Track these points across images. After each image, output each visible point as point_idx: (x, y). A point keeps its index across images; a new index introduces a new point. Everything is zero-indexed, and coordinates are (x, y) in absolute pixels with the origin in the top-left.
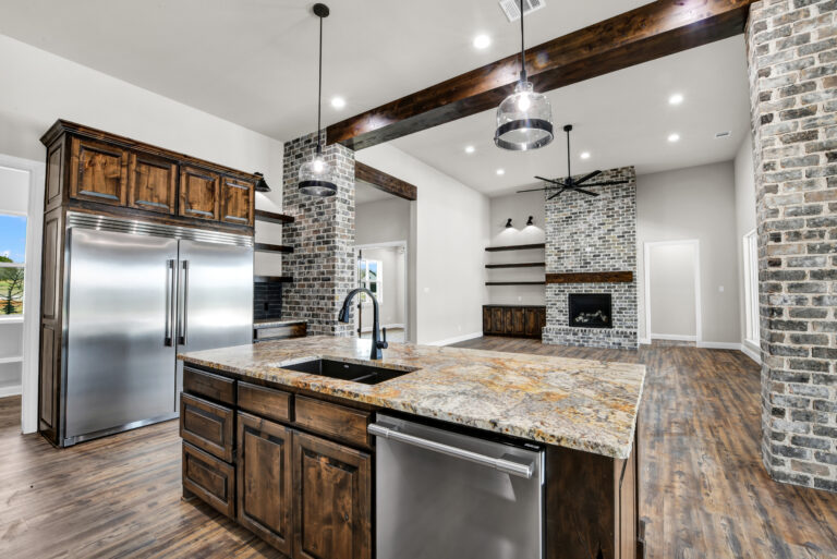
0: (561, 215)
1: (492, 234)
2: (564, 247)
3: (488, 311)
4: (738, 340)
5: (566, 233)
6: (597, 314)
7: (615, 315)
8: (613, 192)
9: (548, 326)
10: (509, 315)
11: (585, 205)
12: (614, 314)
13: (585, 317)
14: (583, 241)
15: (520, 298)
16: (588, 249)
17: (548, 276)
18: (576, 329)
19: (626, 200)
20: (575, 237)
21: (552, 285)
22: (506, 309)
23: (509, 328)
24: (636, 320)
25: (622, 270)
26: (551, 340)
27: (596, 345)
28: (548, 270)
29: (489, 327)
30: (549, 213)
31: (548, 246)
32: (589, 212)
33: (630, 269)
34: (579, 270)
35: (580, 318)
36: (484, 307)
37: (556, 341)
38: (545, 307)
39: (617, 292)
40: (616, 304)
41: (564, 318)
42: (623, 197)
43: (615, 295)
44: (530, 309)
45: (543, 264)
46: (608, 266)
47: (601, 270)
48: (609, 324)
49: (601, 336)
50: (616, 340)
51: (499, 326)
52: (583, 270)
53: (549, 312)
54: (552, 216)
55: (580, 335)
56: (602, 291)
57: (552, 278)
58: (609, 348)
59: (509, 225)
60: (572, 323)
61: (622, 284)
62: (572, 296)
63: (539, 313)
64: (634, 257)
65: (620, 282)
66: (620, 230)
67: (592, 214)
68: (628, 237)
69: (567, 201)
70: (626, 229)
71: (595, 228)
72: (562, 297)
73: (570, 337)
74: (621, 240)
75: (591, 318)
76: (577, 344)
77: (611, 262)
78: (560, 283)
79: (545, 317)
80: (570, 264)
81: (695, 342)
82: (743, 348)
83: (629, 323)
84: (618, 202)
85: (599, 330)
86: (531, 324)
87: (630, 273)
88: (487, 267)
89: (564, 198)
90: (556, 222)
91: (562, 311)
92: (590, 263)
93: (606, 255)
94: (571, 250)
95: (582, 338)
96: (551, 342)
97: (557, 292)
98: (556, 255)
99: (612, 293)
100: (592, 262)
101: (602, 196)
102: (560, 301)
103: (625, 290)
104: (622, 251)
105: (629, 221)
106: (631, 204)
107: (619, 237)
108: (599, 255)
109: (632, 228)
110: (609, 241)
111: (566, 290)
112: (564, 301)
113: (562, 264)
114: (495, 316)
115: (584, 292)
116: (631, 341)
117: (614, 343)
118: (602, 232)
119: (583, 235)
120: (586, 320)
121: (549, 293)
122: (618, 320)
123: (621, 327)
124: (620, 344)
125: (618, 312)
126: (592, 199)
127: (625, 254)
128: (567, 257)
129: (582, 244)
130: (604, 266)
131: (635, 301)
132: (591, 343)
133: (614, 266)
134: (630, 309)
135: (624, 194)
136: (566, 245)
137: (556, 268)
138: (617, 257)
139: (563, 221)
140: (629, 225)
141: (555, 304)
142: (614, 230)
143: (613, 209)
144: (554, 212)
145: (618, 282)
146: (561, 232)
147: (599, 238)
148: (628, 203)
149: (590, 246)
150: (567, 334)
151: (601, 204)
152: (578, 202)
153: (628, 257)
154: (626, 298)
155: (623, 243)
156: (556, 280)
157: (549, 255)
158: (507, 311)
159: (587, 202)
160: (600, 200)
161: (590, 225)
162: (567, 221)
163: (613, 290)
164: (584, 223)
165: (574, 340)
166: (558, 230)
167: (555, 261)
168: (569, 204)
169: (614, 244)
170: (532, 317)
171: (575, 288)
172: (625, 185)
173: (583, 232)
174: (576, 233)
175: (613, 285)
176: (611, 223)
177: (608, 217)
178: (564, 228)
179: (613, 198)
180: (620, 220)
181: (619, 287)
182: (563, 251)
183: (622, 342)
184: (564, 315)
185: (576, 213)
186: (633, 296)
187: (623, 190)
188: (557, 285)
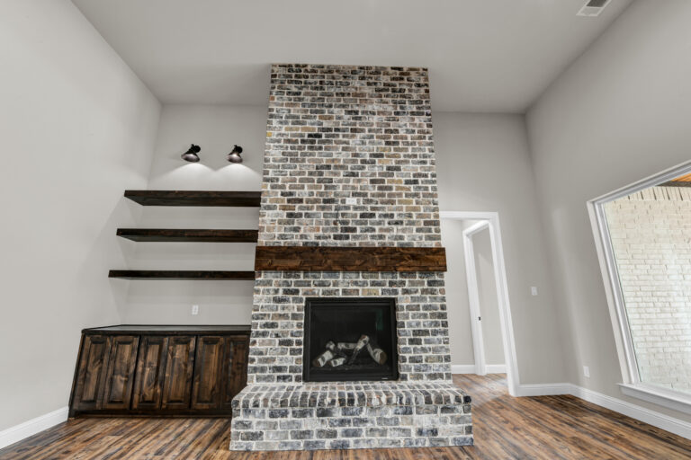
0: (300, 129)
2: (304, 193)
3: (96, 342)
6: (360, 346)
7: (405, 349)
8: (394, 102)
9: (253, 383)
10: (152, 356)
11: (347, 117)
12: (404, 345)
13: (337, 353)
14: (341, 184)
15: (195, 309)
16: (351, 201)
17: (260, 252)
19: (417, 120)
20: (327, 174)
21: (270, 276)
22: (146, 338)
23: (149, 393)
24: (448, 357)
25: (416, 245)
26: (255, 435)
27: (376, 442)
28: (263, 242)
29: (89, 395)
30: (275, 122)
32: (354, 130)
33: (432, 244)
34: (331, 242)
35: (328, 355)
36: (87, 333)
38: (247, 333)
39: (408, 294)
40: (409, 322)
41: (293, 360)
42: (413, 113)
43: (403, 301)
44: (210, 336)
47: (377, 243)
48: (390, 370)
49: (390, 414)
50: (425, 421)
51: (121, 387)
52: (339, 243)
53: (257, 344)
54: (284, 130)
55: (338, 415)
56: (378, 293)
57: (271, 258)
58: (409, 448)
59: (191, 157)
60: (310, 370)
61: (419, 277)
62: (313, 305)
63: (234, 342)
64: (436, 223)
66: (410, 169)
67: (359, 135)
69: (312, 105)
70: (419, 169)
71: (364, 162)
72: (292, 307)
73: (311, 423)
74: (412, 188)
75: (348, 353)
76: (328, 443)
77: (396, 230)
78: (289, 271)
79: (246, 360)
80: (313, 231)
83: (435, 367)
84: (404, 121)
86: (210, 379)
87: (441, 253)
88: (122, 232)
89: (308, 99)
90: (288, 141)
91: (288, 343)
92: (354, 230)
93: (386, 216)
94: (316, 201)
95: (342, 422)
96: (254, 446)
97: (280, 294)
98: (284, 208)
99: (400, 295)
100: (358, 228)
101: (376, 107)
102: (284, 316)
103: (424, 291)
104: (415, 209)
105: (425, 156)
106: (425, 128)
107: (407, 182)
108: (372, 215)
109: (430, 169)
110: (391, 188)
111: (301, 289)
112: (295, 317)
113: (297, 229)
114: (113, 358)
115: (340, 295)
116: (458, 421)
117: (420, 432)
118: (377, 170)
119: (342, 172)
120: (340, 362)
121: (262, 298)
122: (413, 360)
123: (419, 377)
124: (434, 432)
125: (412, 342)
126: (360, 109)
127: (420, 216)
128: (308, 215)
129: (340, 190)
130: (381, 237)
131: (443, 316)
132: (364, 436)
133: (401, 238)
134: (435, 333)
135: (415, 110)
136: (306, 190)
137: (282, 237)
138: (405, 220)
139: (303, 141)
140: (425, 162)
141: (273, 325)
142: (398, 169)
143: (397, 131)
144: (286, 123)
145: (411, 274)
146: (297, 161)
147: (373, 182)
148: (420, 125)
149: (354, 195)
150: (303, 414)
151: (375, 119)
152: (336, 110)
153: (426, 223)
154: (426, 308)
155: (416, 195)
156: (281, 263)
157: (269, 208)
158: (149, 344)
159: (349, 112)
160: (374, 114)
161: (356, 155)
162: (313, 142)
163: (400, 289)
164: (344, 149)
165: (321, 433)
166: (291, 158)
167: (280, 222)
168: (316, 112)
169: (400, 195)
170: (214, 357)
171: (322, 284)
172: (415, 97)
173: (342, 167)
174: (328, 167)
175: (399, 279)
176: (394, 156)
177: (388, 143)
178: (305, 154)
179: (397, 113)
180: (410, 152)
181: (412, 283)
182: (301, 201)
183: (440, 426)
184: (293, 352)
185: (329, 130)
186: (439, 304)
187: (412, 102)
188: (282, 277)
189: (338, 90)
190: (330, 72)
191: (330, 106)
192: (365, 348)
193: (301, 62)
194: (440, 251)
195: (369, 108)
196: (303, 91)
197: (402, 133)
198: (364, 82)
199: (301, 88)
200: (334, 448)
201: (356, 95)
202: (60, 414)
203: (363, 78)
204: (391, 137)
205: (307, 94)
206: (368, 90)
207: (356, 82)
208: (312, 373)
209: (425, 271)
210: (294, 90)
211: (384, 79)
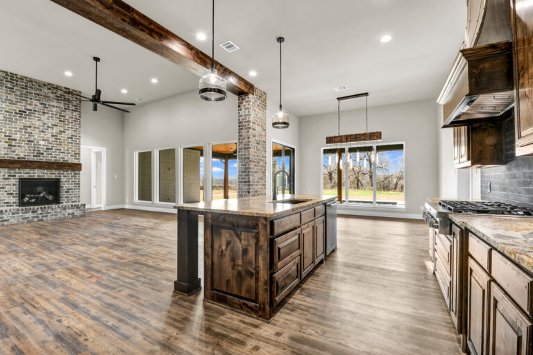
0: (14, 107)
2: (18, 136)
5: (19, 125)
6: (41, 195)
7: (63, 194)
8: (65, 104)
11: (40, 106)
13: (31, 198)
14: (36, 135)
16: (42, 143)
20: (29, 130)
24: (79, 197)
25: (70, 161)
27: (53, 218)
32: (44, 113)
33: (76, 162)
34: (32, 158)
37: (13, 221)
39: (65, 177)
40: (65, 186)
41: (16, 200)
42: (73, 110)
43: (63, 179)
46: (60, 158)
47: (53, 160)
48: (56, 201)
49: (59, 210)
50: (71, 211)
52: (36, 159)
54: (4, 105)
55: (40, 211)
56: (53, 177)
58: (65, 218)
60: (22, 204)
61: (70, 172)
62: (23, 181)
64: (79, 154)
66: (70, 133)
67: (46, 115)
68: (74, 139)
69: (21, 96)
70: (74, 133)
71: (48, 127)
72: (13, 181)
73: (30, 215)
74: (70, 140)
76: (36, 220)
77: (62, 155)
78: (11, 168)
80: (23, 153)
81: (101, 208)
83: (74, 199)
84: (68, 113)
89: (18, 93)
90: (7, 112)
91: (12, 194)
92: (43, 154)
93: (58, 150)
94: (24, 141)
95: (41, 214)
97: (6, 176)
98: (6, 142)
100: (45, 153)
101: (55, 104)
102: (9, 185)
103: (72, 176)
104: (70, 148)
105: (77, 129)
106: (78, 117)
107: (68, 138)
108: (51, 149)
109: (78, 134)
110: (60, 139)
111: (17, 175)
112: (14, 185)
113: (14, 152)
115: (36, 177)
116: (80, 210)
117: (69, 214)
118: (54, 131)
119: (37, 130)
120: (33, 200)
122: (66, 197)
123: (68, 202)
124: (73, 214)
125: (66, 192)
126: (47, 103)
127: (73, 151)
128: (19, 146)
129: (36, 138)
130: (55, 157)
131: (79, 184)
132: (49, 216)
133: (64, 158)
134: (75, 189)
135: (74, 108)
136: (18, 135)
137: (5, 154)
138: (66, 152)
139: (16, 113)
140: (76, 131)
142: (64, 132)
143: (65, 116)
144: (5, 102)
145: (66, 171)
146: (13, 122)
147: (52, 136)
148: (76, 116)
149: (43, 140)
150: (26, 213)
151: (55, 109)
152: (34, 101)
153: (75, 154)
154: (72, 182)
155: (71, 143)
156: (11, 166)
159: (42, 104)
160: (54, 107)
161: (44, 124)
162: (21, 114)
163: (62, 176)
164: (38, 120)
165: (33, 217)
166: (9, 120)
167: (4, 148)
168: (23, 100)
169: (64, 142)
171: (28, 173)
172: (74, 103)
173: (37, 128)
174: (30, 127)
175: (62, 172)
176: (62, 127)
177: (60, 121)
179: (66, 109)
180: (70, 126)
181: (67, 174)
182: (16, 140)
183: (75, 212)
184: (14, 197)
185: (31, 110)
186: (77, 180)
187: (73, 105)
188: (6, 170)
189: (35, 92)
190: (31, 81)
191: (31, 99)
192: (44, 196)
193: (14, 72)
194: (80, 165)
195: (52, 104)
196: (15, 88)
197: (67, 117)
198: (50, 91)
199: (14, 86)
200: (38, 221)
201: (45, 96)
203: (49, 89)
204: (62, 119)
205: (18, 90)
206: (52, 95)
207: (45, 90)
209: (73, 170)
210: (9, 86)
211: (60, 92)
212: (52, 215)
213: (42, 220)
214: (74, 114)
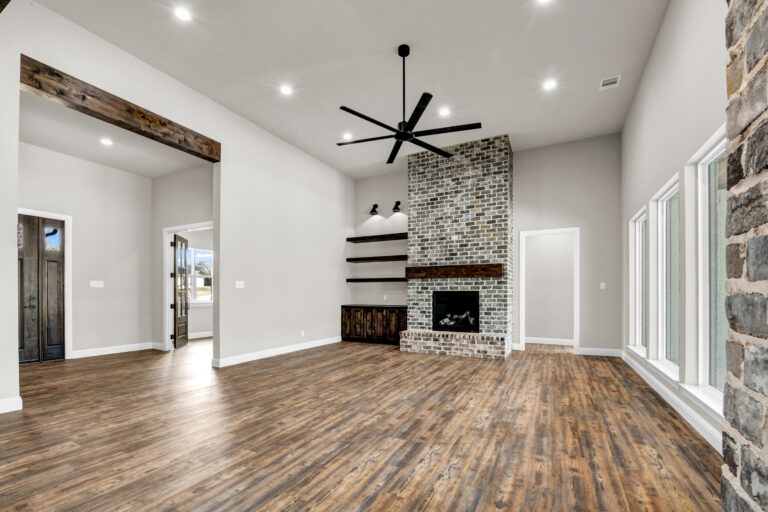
0: (426, 197)
1: (356, 224)
2: (428, 236)
3: (347, 311)
4: (619, 346)
5: (431, 218)
6: (464, 316)
7: (483, 318)
8: (483, 167)
9: (410, 330)
10: (369, 317)
11: (453, 183)
12: (482, 314)
13: (451, 319)
14: (449, 228)
15: (385, 298)
16: (455, 238)
17: (408, 270)
18: (437, 333)
20: (441, 223)
21: (414, 281)
22: (368, 309)
23: (370, 332)
24: (506, 323)
25: (491, 262)
26: (409, 346)
27: (458, 353)
28: (410, 262)
29: (348, 331)
30: (412, 194)
31: (410, 234)
32: (457, 192)
33: (501, 261)
34: (444, 262)
35: (446, 320)
36: (343, 307)
37: (415, 348)
38: (406, 308)
39: (485, 289)
40: (485, 304)
41: (428, 320)
42: (495, 173)
43: (483, 293)
44: (392, 309)
45: (404, 258)
46: (476, 257)
47: (468, 262)
48: (475, 328)
49: (465, 342)
50: (482, 347)
51: (359, 330)
52: (448, 263)
53: (411, 313)
54: (417, 198)
55: (442, 341)
56: (469, 288)
57: (413, 273)
58: (473, 357)
59: (374, 211)
61: (491, 280)
62: (436, 294)
63: (401, 313)
64: (505, 247)
65: (488, 276)
66: (491, 213)
67: (459, 195)
68: (499, 224)
69: (432, 179)
70: (497, 212)
71: (462, 212)
72: (425, 295)
73: (431, 343)
74: (491, 226)
75: (457, 320)
76: (438, 352)
77: (480, 253)
78: (423, 278)
79: (406, 319)
80: (435, 257)
81: (572, 347)
82: (624, 356)
83: (497, 327)
84: (489, 180)
85: (462, 334)
86: (392, 327)
87: (500, 266)
88: (349, 260)
89: (429, 176)
90: (420, 205)
91: (424, 312)
92: (456, 254)
93: (474, 245)
94: (435, 239)
95: (444, 344)
96: (409, 350)
97: (420, 290)
98: (419, 245)
99: (480, 290)
100: (459, 253)
101: (471, 173)
102: (422, 300)
103: (495, 287)
104: (492, 239)
105: (501, 203)
106: (503, 182)
107: (489, 222)
108: (466, 245)
109: (504, 212)
110: (477, 227)
111: (429, 287)
112: (427, 300)
113: (426, 256)
114: (354, 317)
115: (449, 290)
116: (498, 348)
117: (479, 351)
118: (470, 217)
119: (449, 220)
120: (452, 323)
121: (411, 292)
122: (486, 323)
123: (489, 331)
124: (486, 352)
125: (486, 314)
126: (460, 176)
127: (495, 243)
128: (431, 248)
129: (448, 231)
130: (471, 257)
131: (505, 301)
132: (453, 351)
133: (483, 257)
134: (499, 310)
135: (496, 170)
136: (430, 233)
137: (419, 260)
138: (486, 246)
139: (428, 204)
140: (500, 208)
141: (417, 304)
142: (483, 214)
143: (483, 188)
144: (418, 193)
145: (487, 278)
146: (425, 216)
147: (467, 224)
148: (500, 181)
149: (457, 233)
150: (427, 340)
151: (470, 182)
152: (445, 180)
153: (499, 247)
154: (495, 296)
155: (494, 230)
156: (417, 275)
157: (412, 245)
158: (368, 312)
159: (454, 180)
160: (469, 178)
161: (458, 208)
162: (433, 204)
163: (481, 286)
164: (451, 206)
165: (435, 348)
166: (422, 215)
167: (418, 253)
168: (434, 183)
169: (483, 231)
170: (394, 319)
171: (439, 284)
172: (497, 160)
173: (450, 217)
174: (442, 218)
175: (481, 280)
176: (481, 206)
177: (477, 198)
178: (429, 212)
179: (484, 175)
180: (491, 202)
181: (488, 283)
182: (427, 240)
183: (488, 350)
184: (427, 316)
185: (442, 194)
186: (503, 294)
187: (495, 165)
188: (420, 281)
189: (447, 166)
191: (442, 178)
195: (466, 174)
196: (427, 170)
197: (486, 189)
198: (463, 156)
199: (425, 169)
201: (458, 167)
202: (338, 339)
203: (462, 153)
204: (479, 193)
205: (429, 172)
206: (466, 161)
207: (458, 157)
208: (437, 327)
210: (421, 170)
211: (477, 150)
212: (457, 349)
213: (444, 354)
214: (497, 179)
